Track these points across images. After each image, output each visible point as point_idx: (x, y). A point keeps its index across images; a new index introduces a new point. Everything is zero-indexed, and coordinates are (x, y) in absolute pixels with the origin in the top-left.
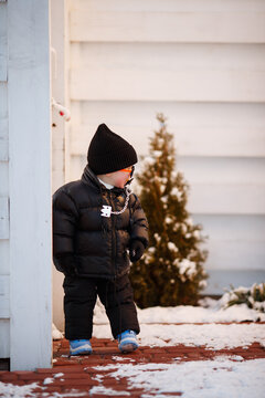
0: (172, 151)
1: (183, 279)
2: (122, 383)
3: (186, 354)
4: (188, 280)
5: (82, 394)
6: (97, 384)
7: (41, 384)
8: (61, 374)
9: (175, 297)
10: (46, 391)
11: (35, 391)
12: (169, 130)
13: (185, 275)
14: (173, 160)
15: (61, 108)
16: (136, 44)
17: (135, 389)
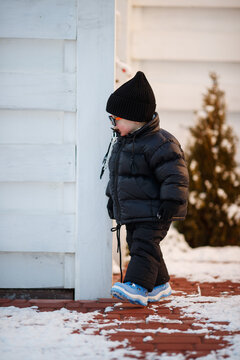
0: (223, 107)
1: (231, 223)
2: (175, 312)
3: (232, 289)
4: (235, 225)
5: (139, 322)
6: (152, 313)
7: (103, 312)
8: (120, 304)
9: (223, 238)
10: (106, 318)
11: (96, 318)
12: (221, 87)
13: (233, 219)
14: (224, 114)
15: (124, 65)
16: (193, 8)
17: (186, 318)
